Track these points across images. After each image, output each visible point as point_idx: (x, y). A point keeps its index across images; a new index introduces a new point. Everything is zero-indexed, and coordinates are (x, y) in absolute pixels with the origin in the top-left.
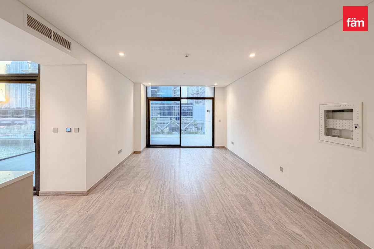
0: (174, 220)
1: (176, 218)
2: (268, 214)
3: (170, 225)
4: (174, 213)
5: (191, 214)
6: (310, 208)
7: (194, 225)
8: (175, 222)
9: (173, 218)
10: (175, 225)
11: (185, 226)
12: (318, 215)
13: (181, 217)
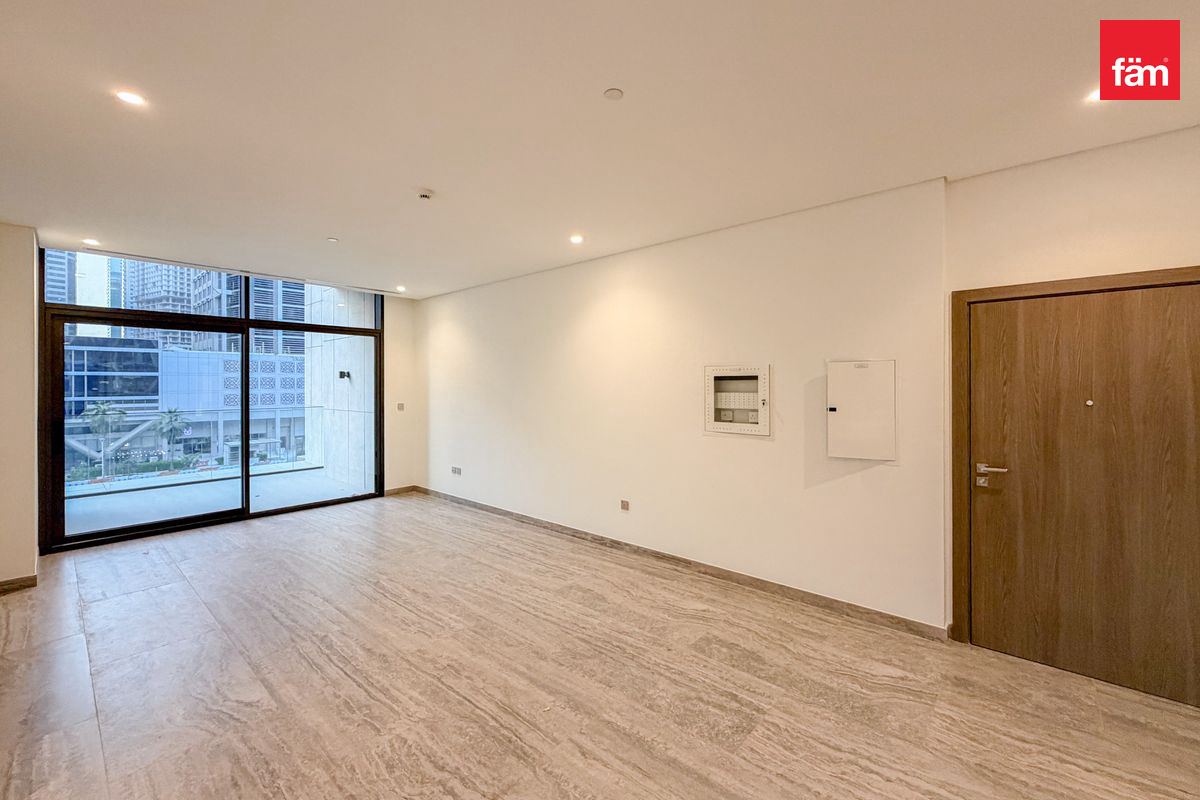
0: (478, 711)
1: (477, 704)
2: (643, 601)
3: (482, 728)
4: (458, 697)
5: (504, 676)
6: (687, 563)
7: (539, 691)
8: (486, 713)
9: (470, 710)
10: (493, 718)
11: (520, 706)
12: (703, 570)
13: (489, 695)
